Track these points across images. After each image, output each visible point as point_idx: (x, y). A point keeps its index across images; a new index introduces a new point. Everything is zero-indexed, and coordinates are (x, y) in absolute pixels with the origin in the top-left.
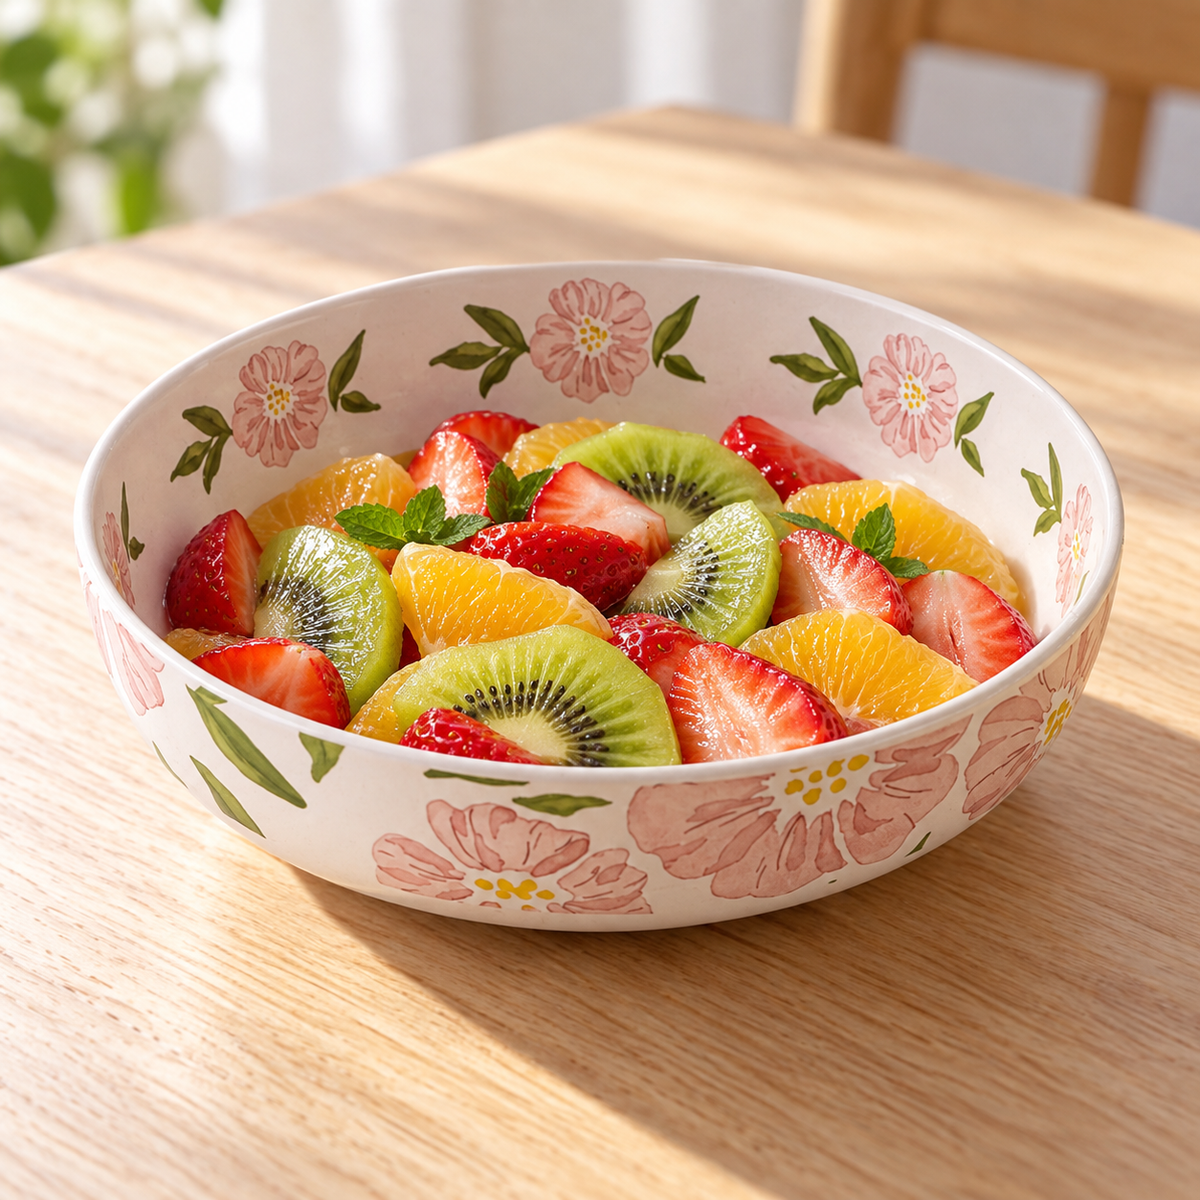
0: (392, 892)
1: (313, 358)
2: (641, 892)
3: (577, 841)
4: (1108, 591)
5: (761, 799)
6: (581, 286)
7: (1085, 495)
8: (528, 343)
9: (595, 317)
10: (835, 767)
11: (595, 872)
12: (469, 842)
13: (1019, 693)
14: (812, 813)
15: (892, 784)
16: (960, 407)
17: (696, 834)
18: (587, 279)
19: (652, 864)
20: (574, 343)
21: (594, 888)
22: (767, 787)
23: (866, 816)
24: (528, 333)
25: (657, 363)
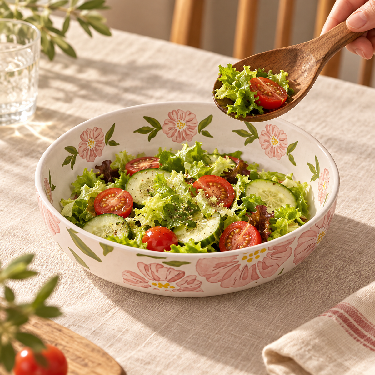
0: (128, 285)
1: (100, 131)
2: (200, 287)
3: (181, 273)
4: (335, 200)
5: (235, 261)
6: (177, 111)
7: (327, 171)
8: (162, 127)
9: (181, 120)
10: (257, 252)
11: (186, 281)
12: (150, 273)
13: (310, 229)
14: (250, 265)
15: (273, 256)
16: (288, 145)
17: (215, 272)
18: (179, 110)
19: (203, 279)
20: (175, 127)
21: (186, 285)
22: (237, 258)
23: (266, 265)
24: (162, 124)
25: (199, 133)
